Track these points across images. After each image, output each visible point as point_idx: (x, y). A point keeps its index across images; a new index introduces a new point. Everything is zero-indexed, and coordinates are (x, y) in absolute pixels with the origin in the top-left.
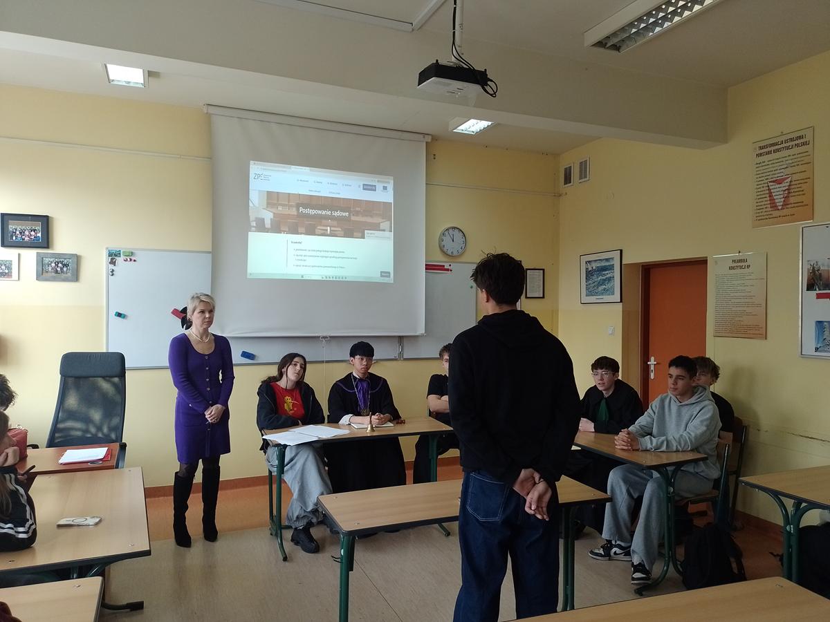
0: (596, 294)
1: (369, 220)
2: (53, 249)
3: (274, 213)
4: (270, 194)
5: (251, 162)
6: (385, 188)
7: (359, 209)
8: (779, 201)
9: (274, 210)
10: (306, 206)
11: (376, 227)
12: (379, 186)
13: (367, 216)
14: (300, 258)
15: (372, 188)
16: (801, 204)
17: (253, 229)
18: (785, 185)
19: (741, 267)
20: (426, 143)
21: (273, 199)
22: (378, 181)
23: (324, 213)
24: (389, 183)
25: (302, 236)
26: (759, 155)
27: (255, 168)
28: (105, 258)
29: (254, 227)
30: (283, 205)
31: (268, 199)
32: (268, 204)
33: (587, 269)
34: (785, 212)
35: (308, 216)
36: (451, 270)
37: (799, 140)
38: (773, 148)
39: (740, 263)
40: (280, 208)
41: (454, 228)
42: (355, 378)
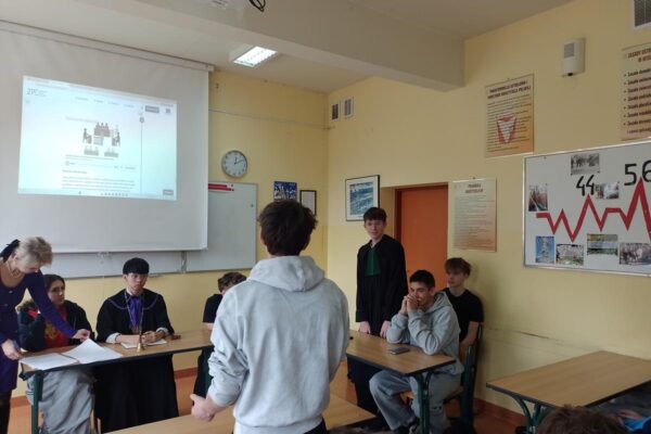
0: (359, 212)
5: (25, 77)
6: (168, 111)
8: (506, 136)
12: (163, 109)
15: (155, 110)
16: (524, 139)
18: (511, 123)
19: (476, 191)
20: (209, 72)
22: (161, 104)
24: (172, 106)
26: (490, 97)
27: (29, 83)
33: (351, 191)
34: (511, 145)
36: (233, 190)
37: (522, 86)
38: (501, 92)
39: (474, 188)
41: (236, 152)
42: (128, 295)
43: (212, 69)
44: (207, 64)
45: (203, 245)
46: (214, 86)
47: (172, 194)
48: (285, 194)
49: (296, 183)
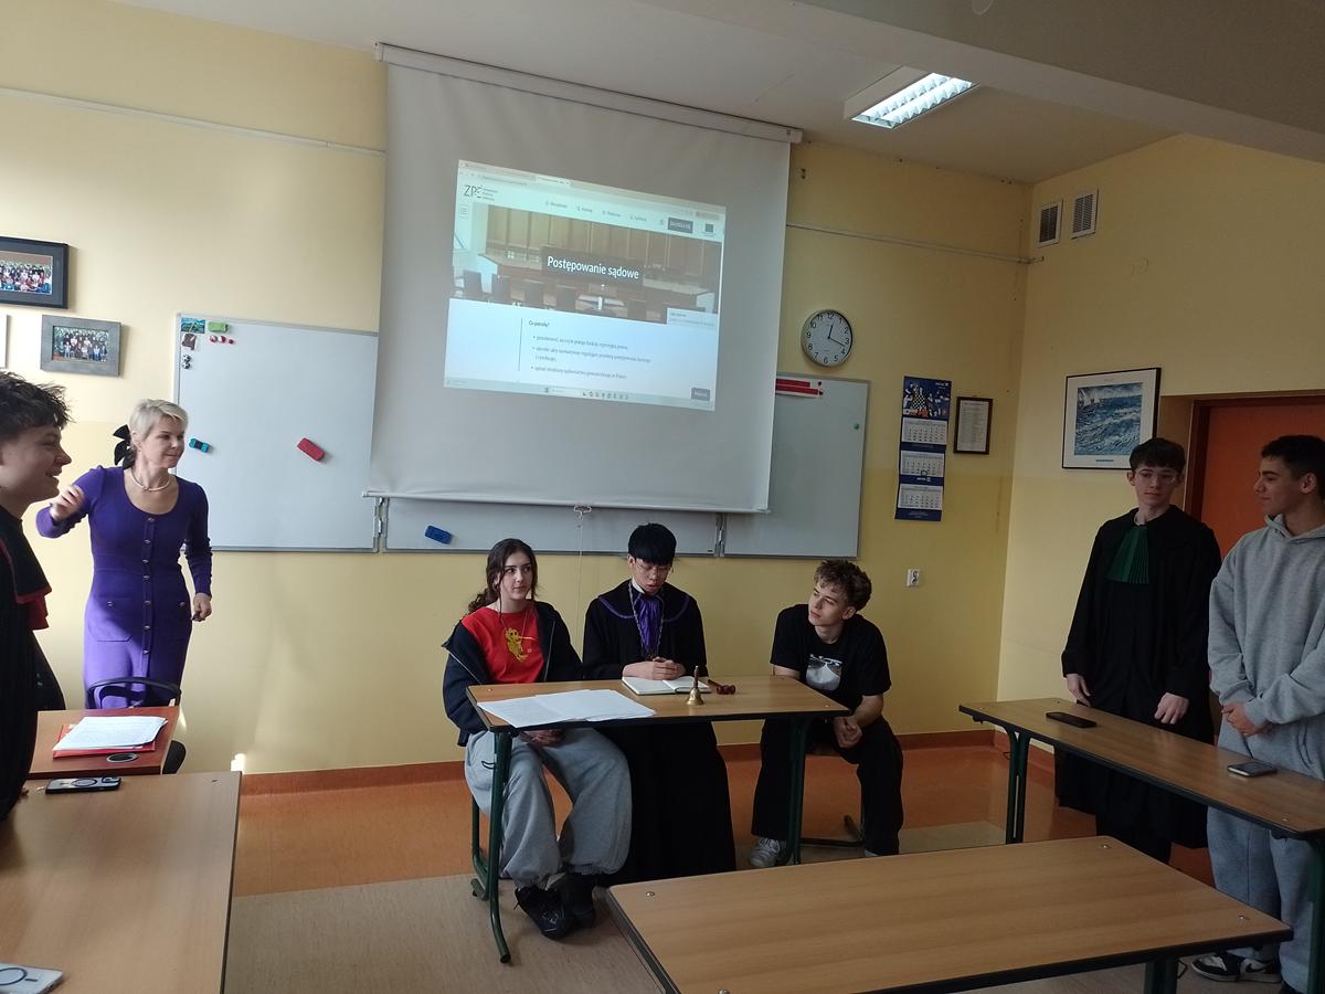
0: (1099, 451)
1: (676, 288)
2: (74, 311)
3: (500, 266)
5: (461, 162)
6: (709, 229)
7: (659, 266)
9: (501, 260)
10: (559, 255)
11: (688, 303)
12: (699, 225)
13: (672, 280)
14: (544, 354)
15: (685, 227)
17: (459, 293)
20: (792, 144)
21: (498, 237)
22: (698, 214)
23: (593, 269)
24: (717, 218)
25: (551, 311)
27: (469, 177)
28: (174, 335)
29: (460, 288)
30: (517, 250)
31: (489, 237)
32: (489, 245)
33: (1079, 402)
35: (562, 274)
36: (821, 393)
40: (511, 256)
41: (831, 313)
42: (635, 592)
43: (797, 138)
44: (789, 128)
45: (761, 503)
46: (798, 173)
47: (708, 399)
48: (926, 404)
49: (950, 383)
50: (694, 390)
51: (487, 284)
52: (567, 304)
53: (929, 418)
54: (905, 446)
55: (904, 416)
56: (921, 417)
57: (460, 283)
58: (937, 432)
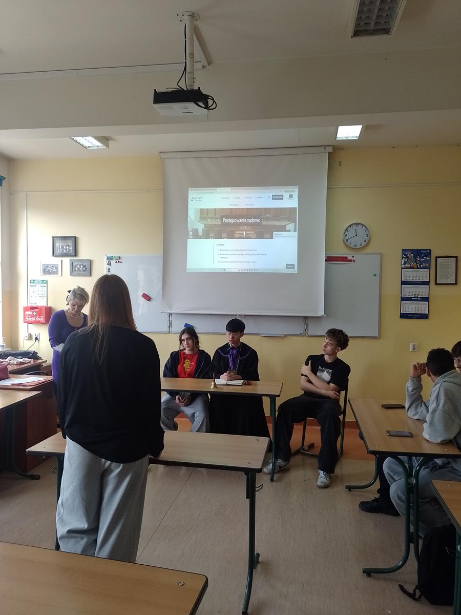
1: (277, 223)
2: (78, 257)
3: (205, 225)
4: (202, 210)
5: (190, 189)
6: (291, 196)
7: (269, 215)
9: (205, 222)
10: (227, 217)
11: (283, 229)
12: (286, 196)
13: (275, 220)
14: (223, 256)
15: (280, 197)
17: (191, 237)
21: (204, 214)
22: (285, 191)
23: (241, 221)
24: (294, 191)
27: (192, 193)
28: (106, 262)
29: (191, 235)
30: (210, 218)
31: (200, 214)
32: (201, 218)
35: (229, 224)
36: (354, 261)
40: (209, 220)
41: (357, 224)
43: (330, 150)
44: (325, 146)
45: (321, 312)
46: (337, 164)
47: (294, 268)
48: (415, 262)
49: (430, 250)
50: (287, 265)
51: (200, 232)
52: (231, 236)
53: (418, 268)
54: (403, 283)
55: (402, 268)
56: (413, 268)
57: (191, 233)
58: (423, 275)
